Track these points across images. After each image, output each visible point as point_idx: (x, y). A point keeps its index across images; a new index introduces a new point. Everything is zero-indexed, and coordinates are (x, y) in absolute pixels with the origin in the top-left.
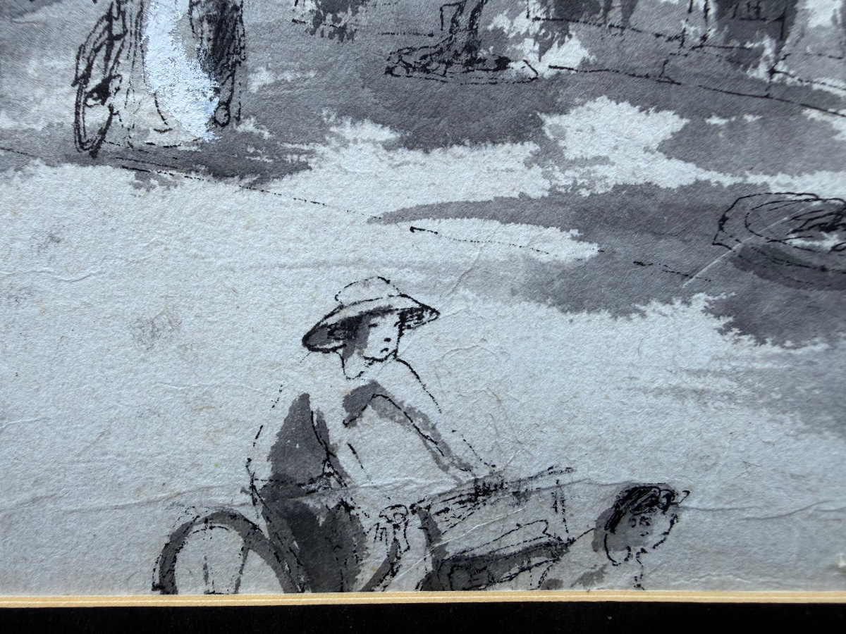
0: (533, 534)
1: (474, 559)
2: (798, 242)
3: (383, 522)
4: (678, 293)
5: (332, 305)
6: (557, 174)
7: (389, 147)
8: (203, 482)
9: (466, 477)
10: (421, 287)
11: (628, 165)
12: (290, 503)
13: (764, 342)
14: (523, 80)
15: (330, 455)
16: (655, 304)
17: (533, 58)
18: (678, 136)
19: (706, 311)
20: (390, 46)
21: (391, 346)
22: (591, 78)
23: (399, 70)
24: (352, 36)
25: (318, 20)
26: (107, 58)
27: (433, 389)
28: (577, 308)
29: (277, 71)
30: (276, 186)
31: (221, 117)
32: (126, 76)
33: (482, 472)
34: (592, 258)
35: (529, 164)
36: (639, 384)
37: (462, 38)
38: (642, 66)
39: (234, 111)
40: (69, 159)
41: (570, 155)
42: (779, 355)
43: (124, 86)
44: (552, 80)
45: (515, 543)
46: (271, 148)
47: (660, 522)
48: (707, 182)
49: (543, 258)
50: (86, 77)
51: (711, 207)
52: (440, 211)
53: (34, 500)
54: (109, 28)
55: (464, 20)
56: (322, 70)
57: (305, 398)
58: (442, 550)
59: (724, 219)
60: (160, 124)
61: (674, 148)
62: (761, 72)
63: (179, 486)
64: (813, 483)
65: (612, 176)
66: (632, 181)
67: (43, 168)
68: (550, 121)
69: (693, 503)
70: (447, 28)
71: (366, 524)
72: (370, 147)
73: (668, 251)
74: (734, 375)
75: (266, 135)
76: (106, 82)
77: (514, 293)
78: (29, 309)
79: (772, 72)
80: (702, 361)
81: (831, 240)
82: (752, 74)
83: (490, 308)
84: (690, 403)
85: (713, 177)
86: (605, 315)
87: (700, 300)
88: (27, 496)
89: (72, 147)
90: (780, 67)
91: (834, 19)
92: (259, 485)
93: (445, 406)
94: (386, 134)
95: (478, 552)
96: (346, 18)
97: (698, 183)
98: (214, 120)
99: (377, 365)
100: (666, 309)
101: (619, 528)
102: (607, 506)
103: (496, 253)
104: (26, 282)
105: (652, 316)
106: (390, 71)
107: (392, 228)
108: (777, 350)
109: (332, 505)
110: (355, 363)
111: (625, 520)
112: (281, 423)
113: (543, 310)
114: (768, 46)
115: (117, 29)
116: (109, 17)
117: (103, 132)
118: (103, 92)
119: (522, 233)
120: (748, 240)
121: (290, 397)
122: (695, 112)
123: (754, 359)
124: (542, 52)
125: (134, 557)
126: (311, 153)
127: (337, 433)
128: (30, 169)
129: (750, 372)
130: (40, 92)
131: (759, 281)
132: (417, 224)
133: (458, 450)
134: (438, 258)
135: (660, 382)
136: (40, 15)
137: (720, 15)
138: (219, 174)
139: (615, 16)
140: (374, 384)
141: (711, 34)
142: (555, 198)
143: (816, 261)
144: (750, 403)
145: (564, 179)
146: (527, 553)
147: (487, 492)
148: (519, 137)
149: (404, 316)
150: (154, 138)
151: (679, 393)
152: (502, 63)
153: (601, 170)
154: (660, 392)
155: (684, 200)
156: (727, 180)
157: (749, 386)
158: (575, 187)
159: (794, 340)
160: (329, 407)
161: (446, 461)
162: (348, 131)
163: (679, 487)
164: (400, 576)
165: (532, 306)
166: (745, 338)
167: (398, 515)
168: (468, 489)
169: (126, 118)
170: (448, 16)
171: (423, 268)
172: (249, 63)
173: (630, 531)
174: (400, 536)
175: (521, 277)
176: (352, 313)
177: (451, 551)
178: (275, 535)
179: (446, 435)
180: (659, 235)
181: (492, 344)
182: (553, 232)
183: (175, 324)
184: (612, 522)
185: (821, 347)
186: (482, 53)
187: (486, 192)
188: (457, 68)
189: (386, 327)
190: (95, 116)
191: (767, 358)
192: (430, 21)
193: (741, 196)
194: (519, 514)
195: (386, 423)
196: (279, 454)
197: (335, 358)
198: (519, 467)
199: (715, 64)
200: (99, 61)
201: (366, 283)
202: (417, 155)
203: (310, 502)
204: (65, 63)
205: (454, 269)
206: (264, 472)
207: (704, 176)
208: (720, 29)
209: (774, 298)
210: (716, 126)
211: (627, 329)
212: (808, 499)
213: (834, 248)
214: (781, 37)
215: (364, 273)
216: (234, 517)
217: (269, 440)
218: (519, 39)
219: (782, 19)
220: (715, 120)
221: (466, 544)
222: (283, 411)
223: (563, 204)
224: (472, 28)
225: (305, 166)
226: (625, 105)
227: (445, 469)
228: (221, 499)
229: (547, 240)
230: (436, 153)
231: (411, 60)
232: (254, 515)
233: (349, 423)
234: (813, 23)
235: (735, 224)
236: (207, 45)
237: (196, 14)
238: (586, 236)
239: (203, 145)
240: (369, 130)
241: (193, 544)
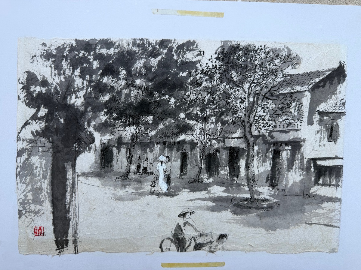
0: (208, 241)
1: (201, 244)
2: (241, 203)
3: (189, 239)
4: (226, 209)
5: (182, 211)
6: (210, 195)
7: (188, 192)
8: (166, 234)
9: (199, 233)
10: (193, 209)
11: (219, 194)
12: (177, 237)
13: (237, 215)
14: (205, 183)
15: (182, 230)
16: (223, 211)
17: (206, 181)
18: (225, 190)
19: (230, 212)
20: (189, 180)
21: (189, 217)
22: (214, 183)
23: (190, 183)
24: (184, 179)
25: (180, 177)
26: (154, 183)
27: (195, 222)
28: (213, 212)
29: (175, 183)
30: (175, 197)
31: (168, 189)
32: (157, 185)
33: (201, 232)
34: (215, 205)
35: (206, 194)
36: (222, 221)
37: (197, 179)
38: (220, 181)
39: (170, 188)
40: (150, 195)
41: (211, 192)
42: (239, 217)
43: (157, 186)
44: (209, 183)
45: (206, 242)
46: (174, 192)
47: (225, 239)
48: (229, 196)
49: (208, 205)
50: (152, 184)
51: (230, 199)
52: (195, 200)
53: (145, 236)
54: (155, 179)
55: (197, 176)
56: (180, 183)
57: (178, 223)
58: (196, 242)
59: (232, 200)
60: (161, 190)
61: (224, 191)
62: (235, 182)
63: (163, 234)
64: (245, 233)
65: (217, 195)
66: (219, 195)
67: (147, 196)
68: (209, 188)
69: (229, 236)
70: (195, 177)
71: (186, 239)
72: (186, 192)
73: (225, 204)
74: (234, 220)
75: (174, 191)
76: (154, 185)
77: (205, 210)
78: (145, 213)
79: (237, 182)
80: (230, 218)
81: (246, 203)
82: (234, 182)
83: (202, 212)
84: (228, 223)
85: (230, 195)
86: (217, 212)
87: (229, 210)
88: (144, 236)
89: (150, 193)
90: (238, 181)
91: (244, 175)
92: (173, 234)
93: (196, 224)
94: (188, 190)
95: (201, 243)
96: (183, 177)
97: (228, 196)
98: (167, 189)
99: (188, 219)
100: (225, 211)
101: (220, 240)
102: (218, 237)
103: (203, 205)
104: (144, 210)
105: (223, 212)
106: (189, 183)
107: (189, 202)
108: (239, 216)
109: (182, 237)
110: (185, 219)
111: (220, 239)
112: (175, 226)
113: (209, 212)
114: (236, 179)
115: (156, 179)
116: (155, 178)
117: (154, 191)
118: (154, 186)
119: (206, 202)
120: (235, 203)
121: (177, 223)
122: (227, 187)
123: (236, 218)
124: (207, 180)
125: (157, 243)
126: (179, 193)
127: (183, 228)
128: (145, 196)
129: (236, 219)
130: (146, 187)
131: (236, 208)
132: (192, 201)
133: (198, 230)
134: (195, 205)
135: (224, 221)
136: (147, 178)
137: (229, 175)
138: (168, 196)
139: (216, 176)
140: (187, 221)
141: (229, 177)
142: (210, 198)
143: (244, 205)
144: (236, 223)
145: (211, 195)
146: (208, 243)
147: (202, 235)
148: (205, 190)
149: (191, 213)
150: (160, 192)
151: (227, 222)
152: (202, 182)
153: (215, 194)
154: (224, 222)
155: (226, 198)
156: (232, 195)
157: (236, 221)
158: (212, 196)
159: (241, 215)
160: (182, 224)
161: (197, 231)
162: (184, 190)
163: (227, 234)
164: (191, 246)
165: (207, 211)
166: (235, 215)
167: (190, 238)
168: (200, 235)
169: (157, 189)
170: (195, 176)
171: (193, 207)
172: (171, 182)
173: (221, 240)
174: (191, 241)
175: (206, 208)
176: (184, 212)
177: (198, 243)
178: (175, 241)
179: (196, 228)
180: (223, 202)
181: (202, 216)
182: (210, 202)
183: (162, 214)
184: (219, 239)
185: (245, 216)
186: (200, 180)
187: (201, 197)
188: (197, 182)
189: (189, 214)
190: (153, 189)
191: (238, 217)
192: (193, 177)
193: (233, 197)
194: (206, 238)
195: (189, 226)
196: (175, 230)
197: (182, 218)
198: (206, 232)
199: (229, 181)
200: (153, 183)
201: (186, 209)
202: (192, 193)
203: (179, 236)
204: (149, 183)
205: (197, 207)
206: (173, 233)
207: (229, 195)
208: (230, 177)
209: (239, 210)
210: (230, 189)
211: (220, 214)
212: (244, 235)
213: (246, 204)
214: (237, 178)
215: (186, 207)
216: (170, 238)
217: (174, 228)
218: (204, 179)
219: (237, 175)
220: (230, 188)
221: (199, 242)
222: (176, 225)
223: (211, 198)
224: (199, 178)
225: (178, 195)
226: (218, 186)
227: (197, 232)
228: (168, 236)
229: (209, 203)
230: (194, 192)
231: (191, 182)
232: (172, 238)
233: (184, 226)
234: (242, 176)
235: (233, 200)
236: (166, 181)
237: (165, 177)
238: (214, 202)
239: (166, 192)
240: (186, 190)
241: (164, 242)
